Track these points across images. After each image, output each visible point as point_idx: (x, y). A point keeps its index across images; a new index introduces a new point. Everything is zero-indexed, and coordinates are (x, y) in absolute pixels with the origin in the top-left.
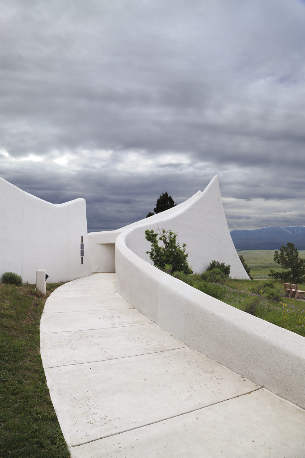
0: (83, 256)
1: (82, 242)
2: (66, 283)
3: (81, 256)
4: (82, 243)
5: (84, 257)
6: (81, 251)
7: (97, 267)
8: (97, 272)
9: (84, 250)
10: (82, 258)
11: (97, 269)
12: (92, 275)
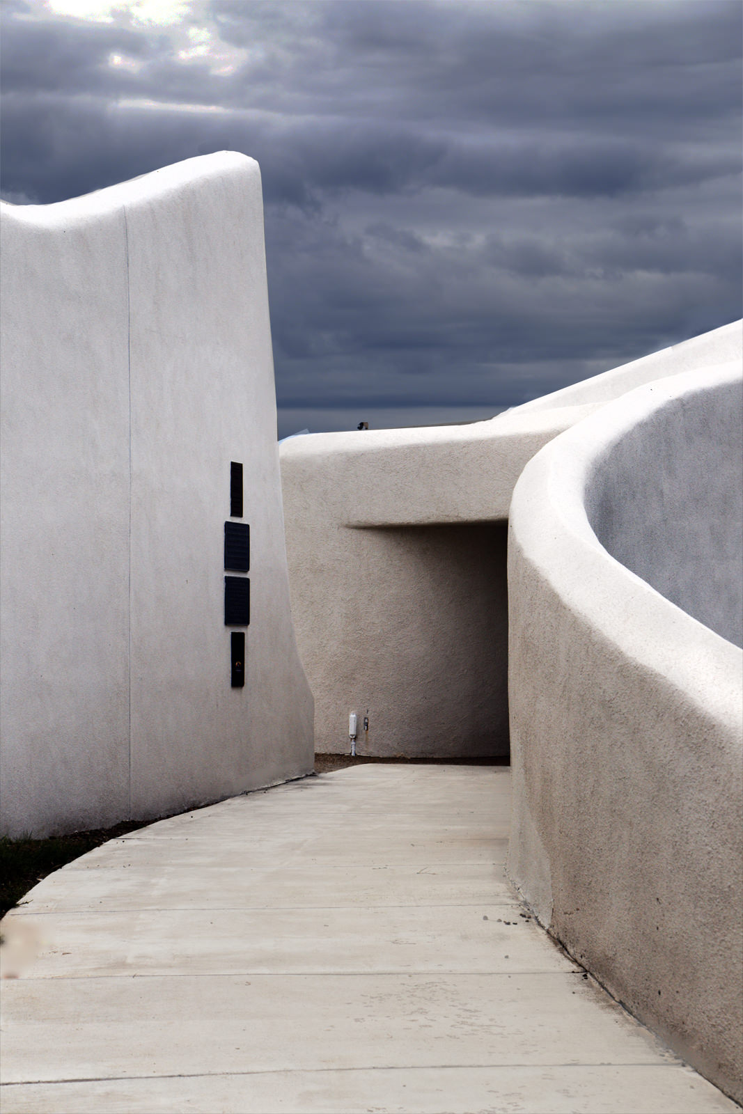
0: (245, 621)
1: (237, 508)
2: (112, 843)
3: (229, 621)
4: (236, 520)
5: (251, 633)
6: (227, 579)
7: (353, 716)
8: (352, 750)
9: (254, 575)
10: (238, 644)
11: (352, 731)
12: (313, 775)
